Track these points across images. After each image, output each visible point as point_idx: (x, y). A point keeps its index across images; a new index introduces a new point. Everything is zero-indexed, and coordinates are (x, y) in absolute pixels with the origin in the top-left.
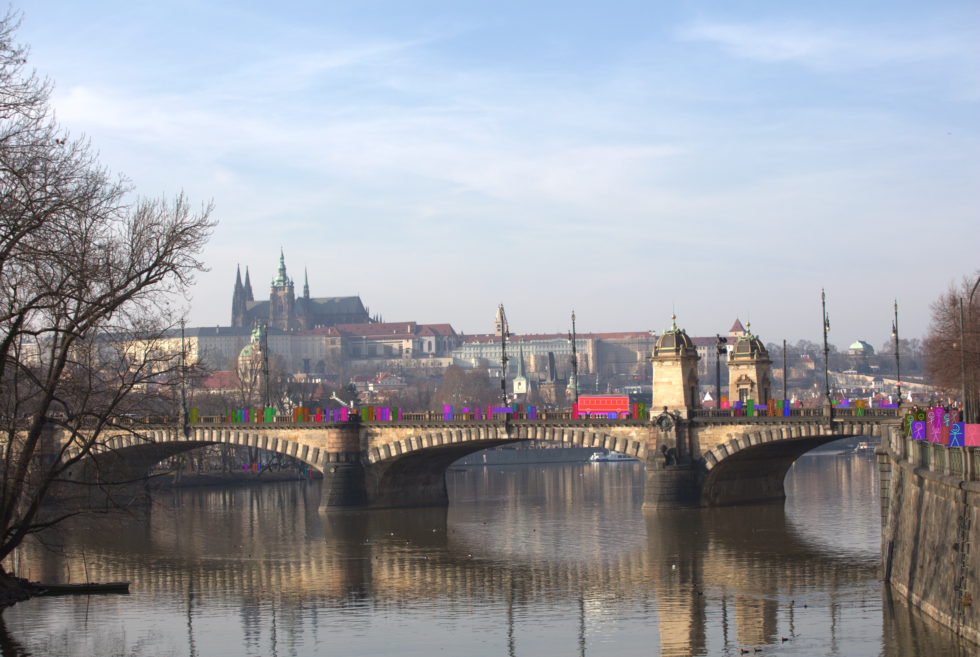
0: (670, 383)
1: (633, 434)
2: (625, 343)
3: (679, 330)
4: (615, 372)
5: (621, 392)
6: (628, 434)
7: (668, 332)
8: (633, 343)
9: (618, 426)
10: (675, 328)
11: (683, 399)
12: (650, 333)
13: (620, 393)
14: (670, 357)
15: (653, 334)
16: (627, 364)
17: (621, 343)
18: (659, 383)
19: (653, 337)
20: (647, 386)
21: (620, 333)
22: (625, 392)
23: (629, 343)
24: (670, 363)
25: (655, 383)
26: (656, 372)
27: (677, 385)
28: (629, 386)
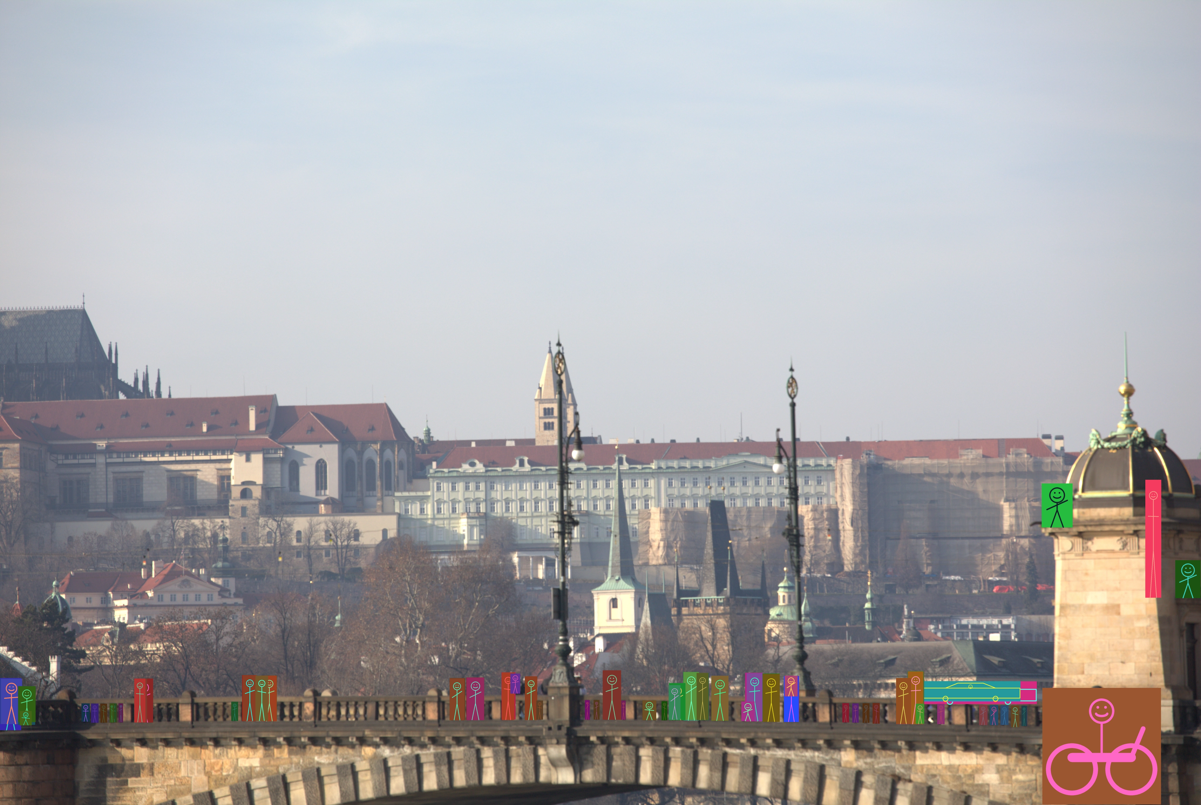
0: (1113, 609)
1: (991, 778)
2: (962, 475)
3: (1145, 433)
4: (927, 570)
5: (947, 636)
6: (971, 776)
7: (1109, 440)
8: (988, 475)
9: (939, 747)
10: (1132, 426)
11: (1158, 665)
12: (1046, 442)
13: (944, 638)
14: (1114, 522)
15: (1057, 445)
16: (967, 542)
17: (949, 475)
18: (1076, 608)
19: (1056, 454)
20: (1035, 618)
21: (946, 442)
22: (963, 637)
23: (975, 476)
24: (1112, 543)
25: (1062, 608)
26: (1065, 572)
27: (1139, 618)
28: (975, 615)
